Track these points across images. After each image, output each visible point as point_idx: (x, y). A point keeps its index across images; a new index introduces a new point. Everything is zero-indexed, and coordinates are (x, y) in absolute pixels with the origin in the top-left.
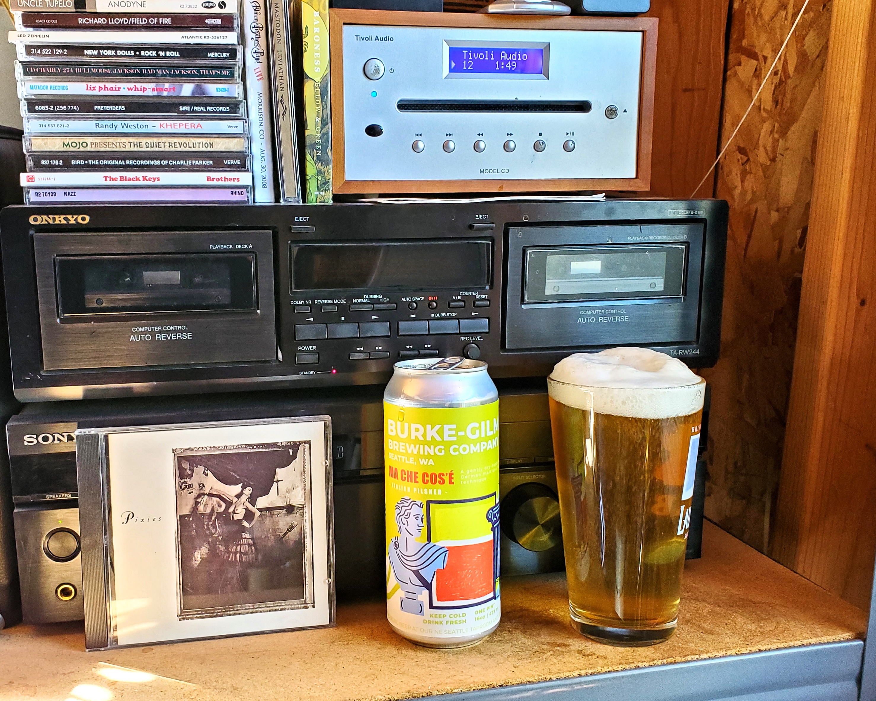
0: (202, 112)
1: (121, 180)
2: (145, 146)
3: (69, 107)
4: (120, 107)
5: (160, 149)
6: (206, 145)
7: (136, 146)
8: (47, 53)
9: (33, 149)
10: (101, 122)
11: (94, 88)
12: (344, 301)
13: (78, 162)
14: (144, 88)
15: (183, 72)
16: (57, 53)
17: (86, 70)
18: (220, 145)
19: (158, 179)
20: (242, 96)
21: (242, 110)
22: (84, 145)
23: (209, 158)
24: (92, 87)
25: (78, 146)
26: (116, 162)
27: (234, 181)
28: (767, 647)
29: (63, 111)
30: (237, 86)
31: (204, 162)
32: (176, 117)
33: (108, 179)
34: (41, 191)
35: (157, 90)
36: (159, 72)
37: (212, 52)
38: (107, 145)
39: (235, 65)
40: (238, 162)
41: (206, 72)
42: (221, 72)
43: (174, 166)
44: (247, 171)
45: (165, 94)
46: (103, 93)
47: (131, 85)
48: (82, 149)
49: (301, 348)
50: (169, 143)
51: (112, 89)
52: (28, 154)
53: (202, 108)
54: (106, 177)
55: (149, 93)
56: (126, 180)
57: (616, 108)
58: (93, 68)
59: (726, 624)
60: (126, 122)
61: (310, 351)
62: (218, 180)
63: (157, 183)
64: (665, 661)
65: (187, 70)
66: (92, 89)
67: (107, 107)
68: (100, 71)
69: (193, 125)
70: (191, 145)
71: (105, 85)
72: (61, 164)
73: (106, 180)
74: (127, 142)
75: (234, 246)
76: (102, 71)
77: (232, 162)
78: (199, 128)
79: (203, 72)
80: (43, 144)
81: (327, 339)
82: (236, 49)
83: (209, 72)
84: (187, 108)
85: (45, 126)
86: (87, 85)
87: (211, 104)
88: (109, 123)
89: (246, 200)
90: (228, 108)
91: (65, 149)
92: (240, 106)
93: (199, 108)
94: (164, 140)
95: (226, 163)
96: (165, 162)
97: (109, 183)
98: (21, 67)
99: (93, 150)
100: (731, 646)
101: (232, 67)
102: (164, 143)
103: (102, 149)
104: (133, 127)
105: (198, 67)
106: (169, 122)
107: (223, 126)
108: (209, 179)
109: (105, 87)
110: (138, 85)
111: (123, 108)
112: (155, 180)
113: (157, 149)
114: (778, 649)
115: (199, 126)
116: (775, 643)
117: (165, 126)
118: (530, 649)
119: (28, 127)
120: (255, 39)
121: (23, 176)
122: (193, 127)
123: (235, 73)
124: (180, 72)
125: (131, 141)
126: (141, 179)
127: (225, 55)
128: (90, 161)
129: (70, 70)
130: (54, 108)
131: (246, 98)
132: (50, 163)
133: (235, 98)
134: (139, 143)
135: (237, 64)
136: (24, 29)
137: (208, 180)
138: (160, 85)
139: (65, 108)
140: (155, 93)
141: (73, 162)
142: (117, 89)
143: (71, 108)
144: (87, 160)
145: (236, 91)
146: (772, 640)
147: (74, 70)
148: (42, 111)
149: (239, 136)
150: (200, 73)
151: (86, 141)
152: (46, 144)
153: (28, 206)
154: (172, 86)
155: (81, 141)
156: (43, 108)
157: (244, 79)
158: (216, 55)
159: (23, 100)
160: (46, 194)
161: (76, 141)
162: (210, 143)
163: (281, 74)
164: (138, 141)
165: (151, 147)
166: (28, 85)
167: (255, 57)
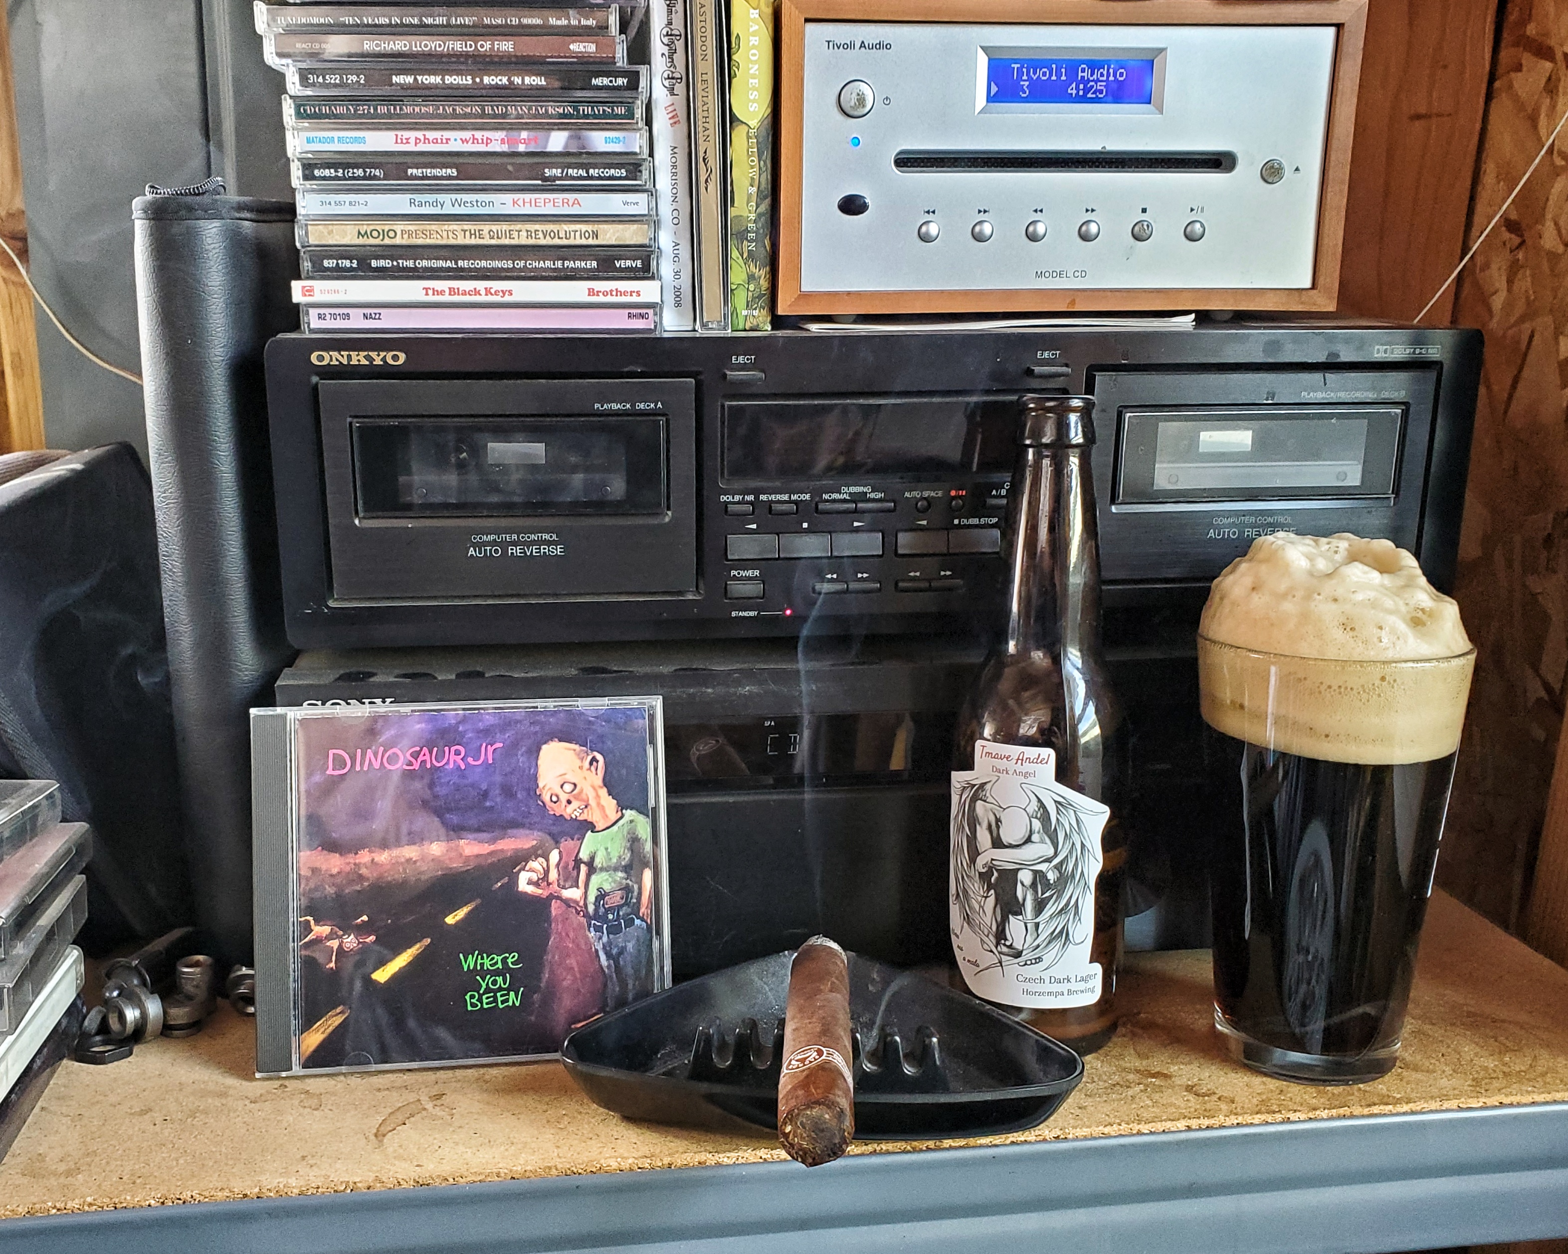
0: (581, 178)
1: (450, 294)
2: (488, 236)
3: (368, 170)
4: (449, 171)
5: (513, 242)
6: (587, 235)
7: (473, 236)
8: (332, 81)
9: (311, 242)
10: (418, 197)
11: (407, 139)
12: (808, 497)
13: (382, 263)
14: (487, 138)
15: (550, 111)
16: (349, 81)
17: (395, 109)
18: (608, 235)
19: (510, 292)
20: (646, 151)
21: (645, 175)
22: (392, 234)
23: (592, 257)
24: (404, 137)
25: (381, 237)
26: (441, 264)
27: (631, 295)
28: (1515, 1099)
29: (358, 178)
30: (638, 135)
32: (539, 187)
33: (430, 292)
34: (327, 312)
35: (508, 143)
36: (511, 110)
37: (598, 77)
38: (428, 234)
39: (637, 98)
40: (639, 263)
41: (588, 110)
42: (613, 110)
43: (535, 270)
44: (652, 278)
45: (522, 148)
46: (421, 147)
47: (467, 135)
48: (387, 241)
49: (736, 573)
50: (527, 231)
51: (435, 141)
52: (303, 250)
53: (580, 171)
55: (496, 147)
56: (458, 294)
57: (1280, 164)
58: (406, 106)
59: (1443, 1055)
60: (459, 196)
61: (750, 579)
62: (605, 294)
63: (507, 299)
64: (1334, 1112)
65: (558, 107)
66: (404, 141)
67: (429, 171)
68: (417, 110)
69: (565, 201)
70: (562, 235)
71: (424, 135)
72: (355, 265)
73: (427, 294)
74: (459, 230)
75: (633, 405)
76: (421, 110)
77: (629, 263)
78: (576, 206)
79: (584, 110)
80: (326, 234)
81: (779, 558)
82: (638, 72)
83: (593, 109)
84: (557, 172)
85: (330, 204)
86: (397, 136)
87: (596, 164)
88: (431, 197)
89: (652, 327)
90: (623, 171)
91: (361, 241)
92: (643, 168)
93: (576, 171)
94: (519, 226)
95: (618, 266)
96: (521, 264)
97: (431, 298)
98: (292, 106)
99: (405, 241)
100: (1451, 1093)
101: (630, 100)
102: (519, 231)
103: (420, 242)
104: (469, 205)
105: (575, 103)
106: (528, 197)
107: (615, 203)
108: (591, 292)
109: (425, 139)
110: (479, 134)
111: (454, 172)
112: (504, 293)
113: (507, 242)
114: (1533, 1104)
115: (577, 202)
116: (1528, 1092)
117: (520, 202)
118: (1105, 1078)
119: (303, 205)
120: (667, 54)
121: (296, 286)
122: (565, 205)
123: (636, 111)
124: (547, 111)
125: (466, 227)
126: (483, 292)
127: (618, 80)
128: (400, 261)
129: (369, 108)
130: (344, 173)
131: (651, 154)
132: (337, 264)
133: (635, 154)
134: (479, 231)
135: (640, 97)
137: (589, 295)
138: (514, 134)
139: (360, 172)
140: (505, 148)
141: (374, 263)
142: (444, 141)
143: (371, 172)
144: (397, 260)
145: (636, 142)
146: (1524, 1088)
147: (375, 109)
148: (324, 178)
149: (641, 218)
150: (578, 111)
151: (394, 227)
152: (330, 232)
153: (307, 335)
154: (533, 134)
155: (386, 228)
156: (327, 172)
157: (649, 122)
158: (605, 82)
159: (296, 160)
160: (334, 317)
161: (378, 228)
162: (593, 231)
163: (705, 114)
164: (477, 228)
165: (498, 237)
166: (305, 135)
167: (667, 85)
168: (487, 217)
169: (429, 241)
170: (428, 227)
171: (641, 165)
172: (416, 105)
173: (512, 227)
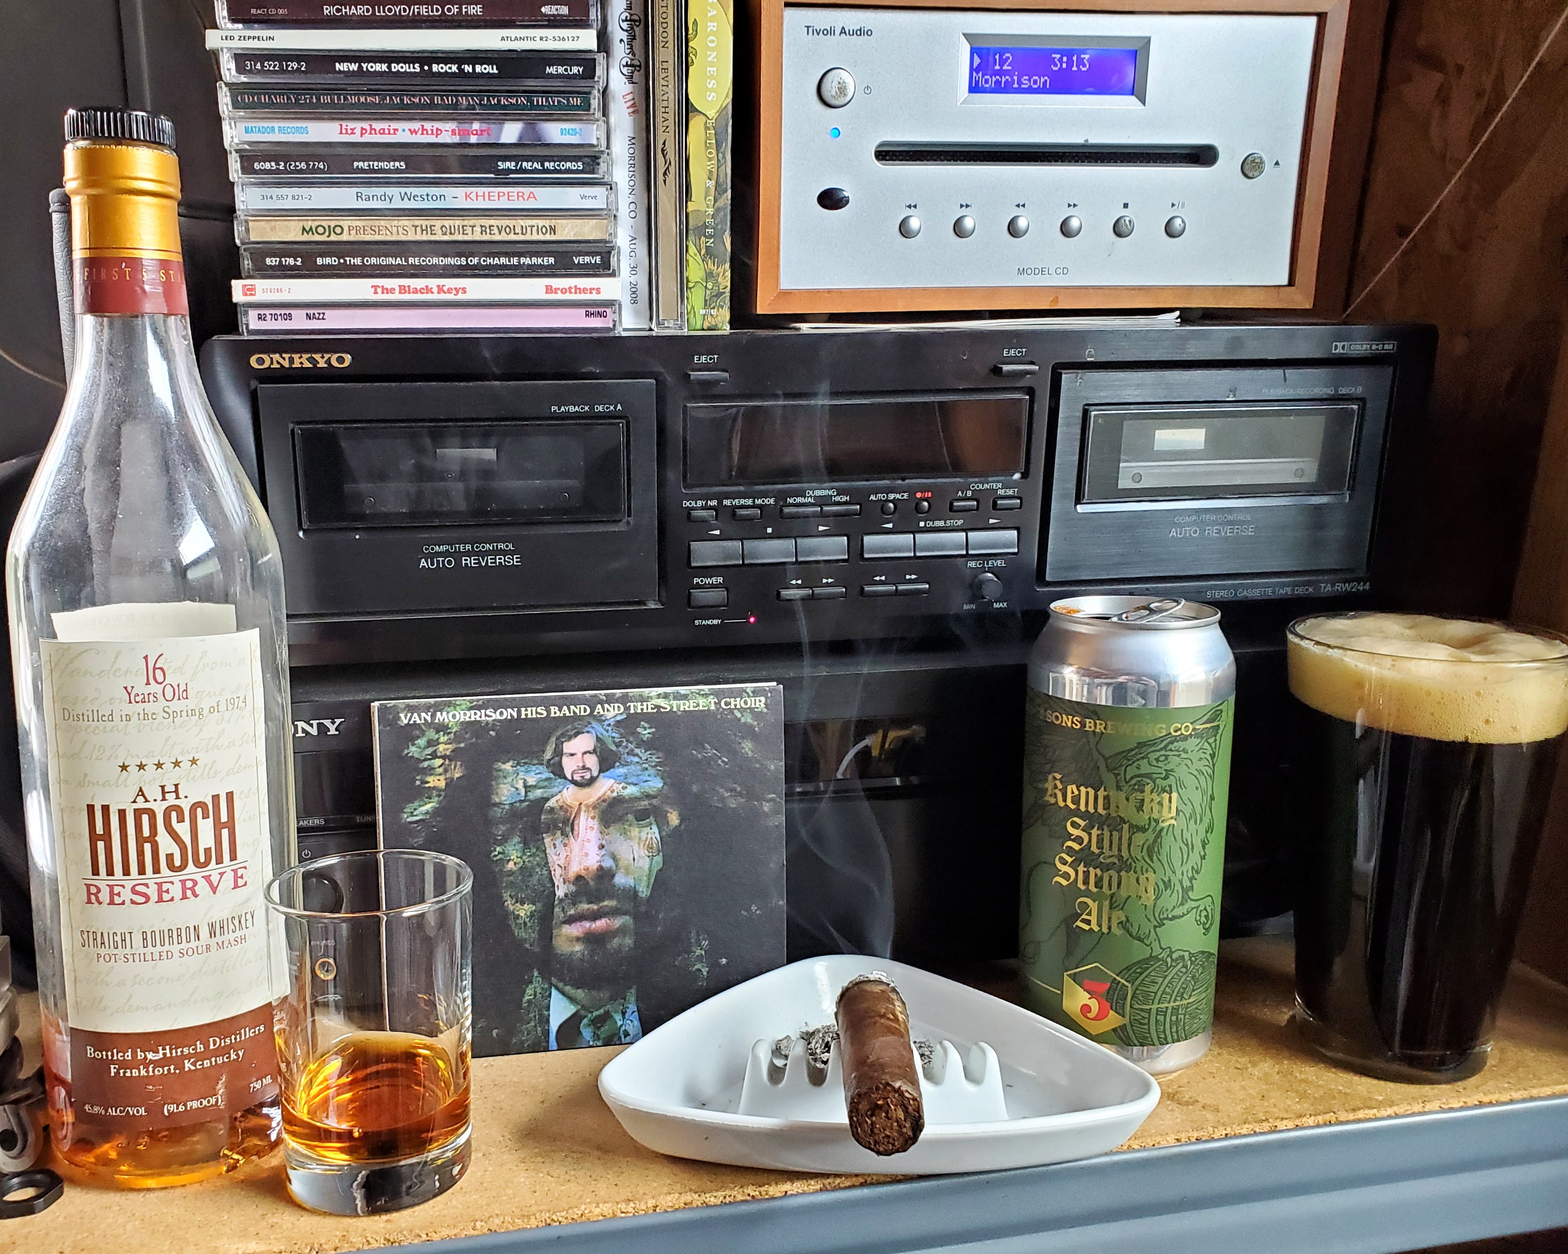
0: (535, 171)
1: (400, 293)
2: (440, 232)
3: (311, 163)
4: (397, 164)
5: (466, 238)
6: (544, 230)
7: (425, 232)
8: (271, 68)
9: (252, 239)
10: (366, 191)
11: (352, 129)
12: (772, 501)
13: (328, 261)
14: (437, 129)
15: (503, 101)
16: (289, 69)
17: (339, 99)
18: (567, 230)
19: (464, 290)
20: (603, 143)
21: (603, 167)
23: (548, 254)
24: (349, 128)
25: (327, 233)
26: (391, 261)
27: (591, 293)
29: (301, 171)
30: (595, 126)
31: (540, 261)
32: (493, 181)
33: (379, 290)
34: (267, 312)
35: (459, 134)
36: (464, 101)
37: (553, 65)
38: (377, 230)
39: (593, 87)
40: (598, 259)
41: (541, 100)
42: (568, 101)
43: (489, 267)
44: (613, 275)
45: (473, 139)
46: (368, 138)
47: (416, 125)
48: (333, 238)
49: (699, 580)
50: (482, 226)
51: (382, 132)
52: (243, 247)
53: (535, 165)
54: (375, 287)
55: (446, 138)
56: (409, 293)
57: (1261, 158)
58: (351, 95)
60: (408, 190)
61: (713, 586)
62: (564, 291)
63: (461, 297)
65: (510, 97)
66: (349, 132)
67: (376, 163)
68: (362, 99)
69: (520, 194)
70: (518, 230)
71: (371, 125)
72: (299, 263)
73: (376, 293)
74: (410, 225)
75: (592, 408)
76: (366, 99)
77: (587, 259)
78: (532, 200)
79: (538, 101)
80: (268, 230)
81: (742, 566)
82: (595, 59)
83: (547, 100)
84: (511, 165)
85: (271, 197)
86: (341, 125)
87: (553, 156)
88: (379, 191)
89: (611, 326)
90: (580, 164)
91: (306, 238)
92: (601, 161)
93: (530, 164)
94: (472, 222)
95: (576, 262)
96: (475, 261)
97: (381, 297)
98: (228, 94)
99: (352, 238)
101: (586, 90)
102: (473, 227)
103: (368, 238)
104: (419, 199)
105: (529, 92)
106: (481, 190)
107: (572, 197)
108: (549, 289)
109: (371, 129)
110: (428, 125)
111: (402, 165)
112: (457, 292)
113: (460, 237)
115: (532, 196)
117: (473, 196)
119: (243, 199)
120: (626, 40)
121: (237, 286)
122: (520, 198)
123: (592, 101)
124: (499, 101)
125: (417, 223)
126: (435, 290)
127: (575, 70)
128: (348, 259)
129: (311, 98)
130: (285, 166)
131: (609, 146)
132: (281, 262)
133: (592, 146)
134: (431, 226)
135: (596, 87)
136: (230, 25)
137: (547, 293)
138: (466, 126)
139: (303, 165)
140: (456, 139)
141: (319, 261)
142: (392, 132)
143: (314, 165)
144: (343, 257)
145: (592, 134)
147: (318, 99)
148: (265, 172)
149: (600, 213)
150: (532, 102)
151: (341, 223)
152: (273, 229)
153: (246, 337)
154: (485, 126)
155: (333, 224)
156: (267, 166)
157: (605, 114)
158: (560, 71)
159: (233, 152)
160: (275, 317)
161: (323, 223)
162: (550, 226)
163: (665, 104)
164: (429, 223)
165: (451, 233)
166: (241, 126)
167: (625, 73)
168: (438, 212)
169: (377, 238)
170: (377, 223)
171: (599, 158)
172: (363, 95)
173: (466, 223)
